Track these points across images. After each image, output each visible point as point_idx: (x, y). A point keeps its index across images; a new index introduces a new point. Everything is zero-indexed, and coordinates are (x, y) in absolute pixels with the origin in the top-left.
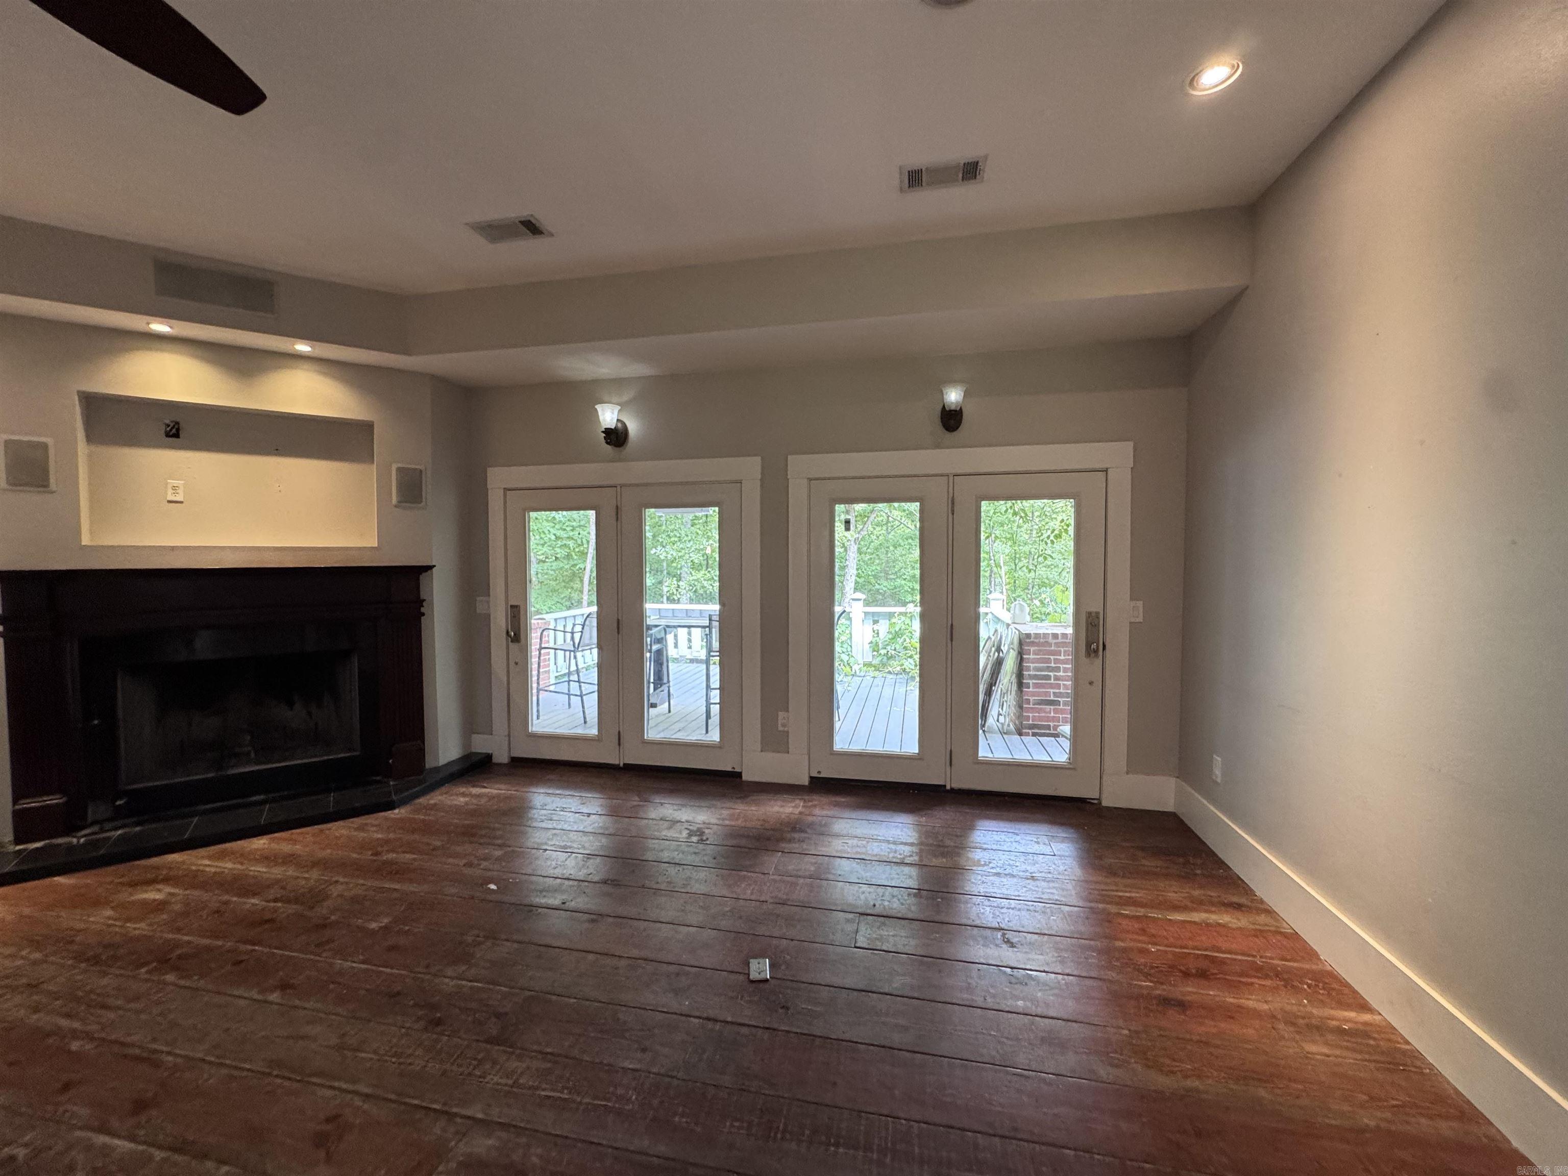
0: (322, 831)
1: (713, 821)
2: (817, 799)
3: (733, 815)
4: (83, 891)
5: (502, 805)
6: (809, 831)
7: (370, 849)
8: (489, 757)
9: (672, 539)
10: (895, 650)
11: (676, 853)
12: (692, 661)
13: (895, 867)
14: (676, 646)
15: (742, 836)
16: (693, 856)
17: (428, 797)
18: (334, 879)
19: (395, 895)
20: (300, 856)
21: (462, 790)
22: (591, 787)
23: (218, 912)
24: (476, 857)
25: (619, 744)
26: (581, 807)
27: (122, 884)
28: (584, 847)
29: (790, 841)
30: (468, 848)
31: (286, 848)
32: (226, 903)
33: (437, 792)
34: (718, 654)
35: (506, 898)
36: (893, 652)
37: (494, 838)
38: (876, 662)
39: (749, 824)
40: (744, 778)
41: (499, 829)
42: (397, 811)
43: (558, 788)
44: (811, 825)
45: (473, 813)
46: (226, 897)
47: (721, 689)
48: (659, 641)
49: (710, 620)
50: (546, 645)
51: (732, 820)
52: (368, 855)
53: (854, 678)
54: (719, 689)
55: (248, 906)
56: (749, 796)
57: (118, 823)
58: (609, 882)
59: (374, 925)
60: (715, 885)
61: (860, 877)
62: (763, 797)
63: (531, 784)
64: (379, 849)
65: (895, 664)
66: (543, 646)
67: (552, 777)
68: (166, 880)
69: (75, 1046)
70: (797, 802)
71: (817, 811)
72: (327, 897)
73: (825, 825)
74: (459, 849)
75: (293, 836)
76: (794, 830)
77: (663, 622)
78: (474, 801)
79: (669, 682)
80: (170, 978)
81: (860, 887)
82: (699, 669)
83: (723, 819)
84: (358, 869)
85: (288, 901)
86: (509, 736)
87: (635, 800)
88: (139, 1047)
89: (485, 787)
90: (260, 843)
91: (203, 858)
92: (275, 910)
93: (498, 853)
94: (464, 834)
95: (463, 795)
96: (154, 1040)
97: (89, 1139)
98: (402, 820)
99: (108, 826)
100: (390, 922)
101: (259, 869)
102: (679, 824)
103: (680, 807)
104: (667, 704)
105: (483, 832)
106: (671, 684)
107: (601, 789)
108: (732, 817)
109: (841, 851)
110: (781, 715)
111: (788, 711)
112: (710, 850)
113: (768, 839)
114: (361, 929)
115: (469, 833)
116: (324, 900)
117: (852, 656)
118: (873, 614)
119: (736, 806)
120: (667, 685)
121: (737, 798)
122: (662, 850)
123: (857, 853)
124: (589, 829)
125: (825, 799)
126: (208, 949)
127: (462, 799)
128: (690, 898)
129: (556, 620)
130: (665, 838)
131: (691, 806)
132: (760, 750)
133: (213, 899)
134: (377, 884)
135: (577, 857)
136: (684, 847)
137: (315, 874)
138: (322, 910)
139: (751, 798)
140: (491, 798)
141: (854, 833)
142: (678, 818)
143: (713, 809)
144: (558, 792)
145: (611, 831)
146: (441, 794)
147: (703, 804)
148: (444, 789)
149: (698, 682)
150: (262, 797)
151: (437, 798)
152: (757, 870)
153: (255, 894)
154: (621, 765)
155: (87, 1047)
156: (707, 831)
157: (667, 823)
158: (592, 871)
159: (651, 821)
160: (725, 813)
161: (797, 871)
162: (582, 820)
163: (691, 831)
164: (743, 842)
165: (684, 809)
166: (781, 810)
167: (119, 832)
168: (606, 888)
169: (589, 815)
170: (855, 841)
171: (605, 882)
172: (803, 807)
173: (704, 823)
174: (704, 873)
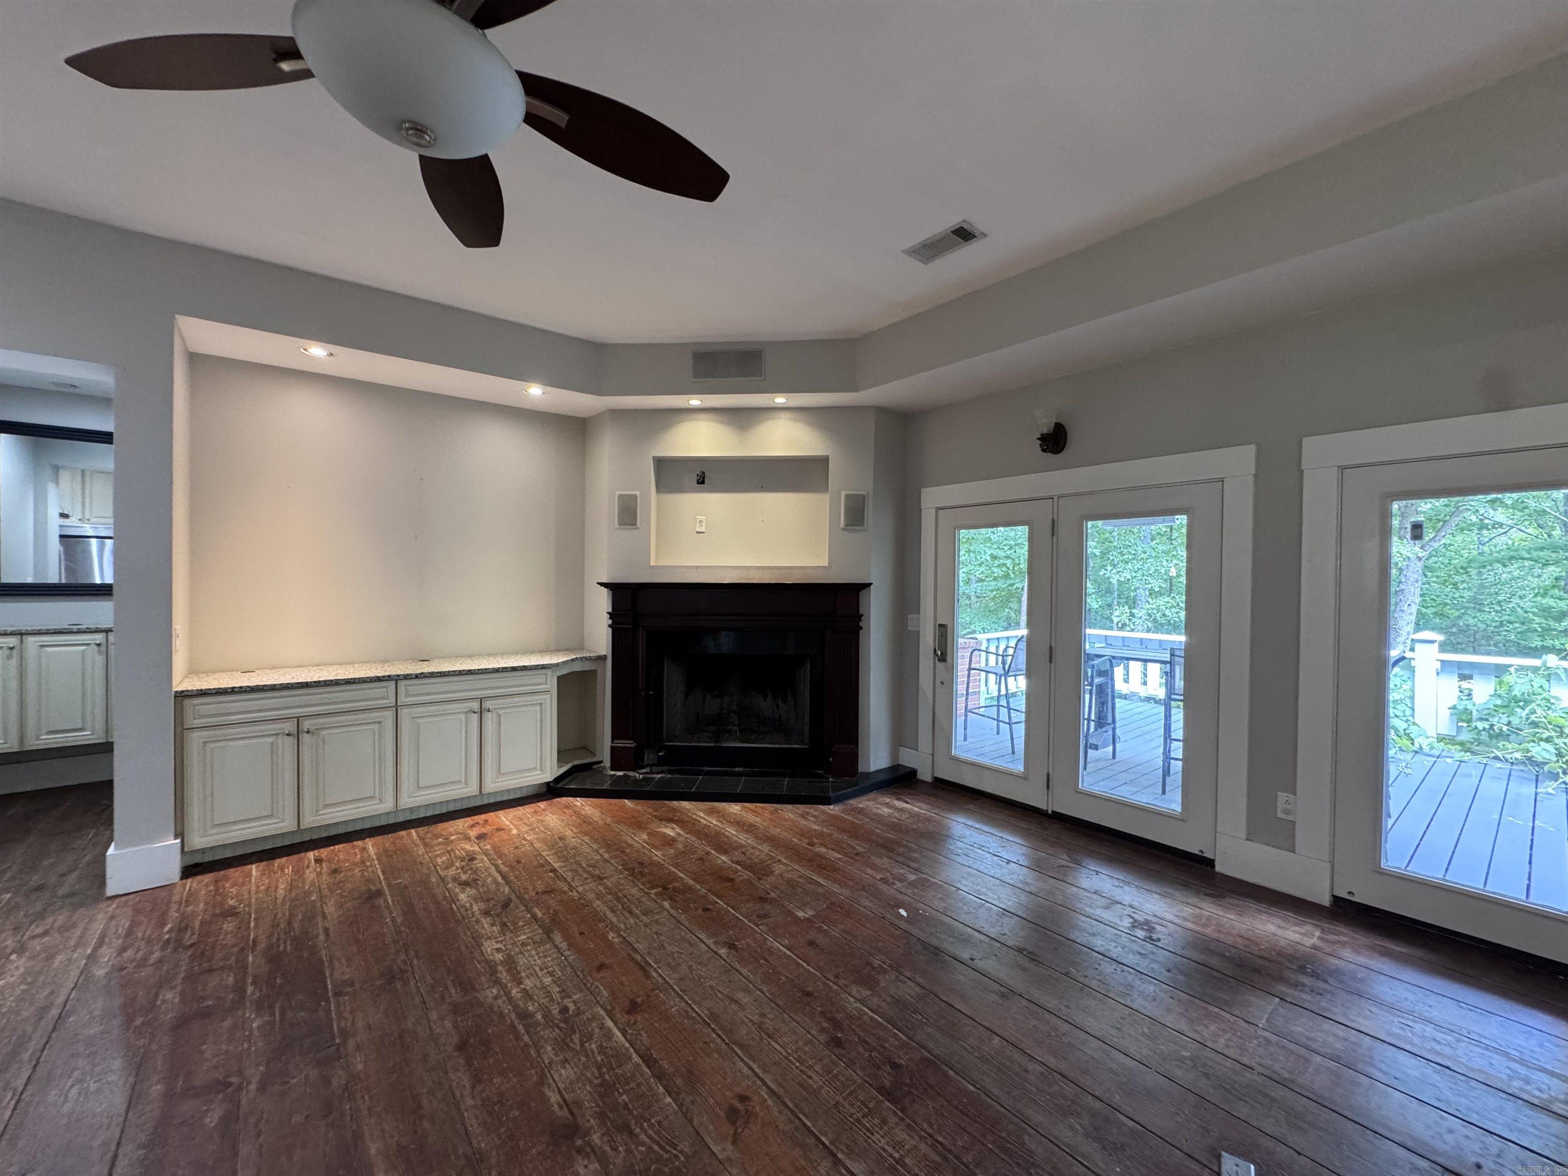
0: (776, 810)
1: (1169, 916)
2: (1344, 933)
3: (1199, 916)
4: (636, 814)
5: (921, 825)
6: (1330, 980)
7: (808, 838)
8: (913, 772)
9: (1126, 557)
10: (1509, 724)
11: (1113, 944)
12: (1148, 699)
13: (1528, 1111)
14: (1126, 681)
15: (1212, 952)
16: (1137, 957)
17: (858, 800)
18: (779, 858)
19: (820, 890)
20: (758, 828)
21: (888, 800)
22: (1014, 829)
23: (701, 859)
24: (892, 874)
25: (1048, 788)
26: (1000, 849)
27: (655, 817)
28: (999, 898)
29: (1296, 985)
30: (884, 862)
31: (751, 818)
32: (708, 853)
33: (864, 798)
34: (1182, 698)
35: (914, 931)
36: (1505, 728)
37: (910, 859)
38: (1465, 736)
39: (1222, 937)
40: (1218, 868)
41: (915, 851)
42: (832, 807)
43: (978, 821)
44: (1336, 973)
45: (896, 827)
46: (708, 849)
47: (1185, 741)
48: (1101, 673)
49: (1172, 655)
50: (977, 666)
51: (1197, 924)
52: (804, 843)
53: (1417, 755)
54: (1183, 741)
55: (720, 861)
56: (1225, 897)
57: (660, 769)
58: (1025, 953)
59: (800, 914)
60: (1168, 1010)
61: (1442, 1098)
62: (1252, 905)
63: (951, 811)
64: (815, 840)
65: (1510, 746)
66: (973, 666)
67: (971, 806)
68: (680, 822)
69: (611, 936)
70: (1309, 928)
71: (1347, 953)
72: (772, 873)
73: (1361, 980)
74: (877, 861)
75: (757, 809)
76: (1302, 969)
77: (1108, 652)
78: (897, 815)
79: (1114, 721)
80: (666, 904)
81: (1442, 1118)
82: (1156, 711)
83: (1185, 919)
84: (796, 854)
85: (745, 867)
86: (933, 755)
87: (1063, 859)
88: (642, 956)
89: (907, 803)
90: (735, 808)
91: (700, 810)
92: (736, 871)
93: (912, 877)
94: (884, 847)
95: (887, 805)
96: (650, 953)
97: (604, 1018)
98: (834, 817)
99: (655, 769)
100: (813, 916)
101: (731, 831)
102: (1119, 906)
103: (1121, 885)
104: (1111, 748)
105: (901, 850)
106: (1117, 725)
107: (1025, 834)
108: (1196, 919)
109: (1398, 1036)
110: (1282, 796)
111: (1295, 794)
112: (1161, 955)
113: (1257, 971)
114: (790, 913)
115: (888, 847)
116: (768, 875)
117: (1414, 724)
118: (1460, 665)
119: (1203, 905)
120: (1112, 726)
121: (1206, 895)
122: (1094, 935)
123: (1433, 1051)
124: (1007, 879)
125: (1362, 938)
126: (690, 889)
127: (886, 810)
128: (1130, 1015)
129: (988, 640)
130: (1100, 919)
131: (1136, 886)
132: (1244, 836)
133: (702, 847)
134: (808, 873)
135: (990, 909)
136: (1124, 939)
137: (766, 848)
138: (766, 884)
139: (1228, 900)
140: (913, 815)
141: (1426, 1014)
142: (1118, 898)
143: (1168, 900)
144: (977, 826)
145: (1032, 889)
146: (869, 801)
147: (1154, 888)
148: (872, 795)
149: (1154, 726)
150: (741, 769)
151: (864, 802)
152: (1237, 1013)
153: (725, 852)
154: (1050, 812)
155: (616, 940)
156: (1158, 927)
157: (1103, 900)
158: (1006, 931)
159: (1082, 891)
160: (1188, 911)
161: (1308, 1039)
162: (999, 865)
163: (1135, 921)
164: (1214, 961)
165: (1126, 888)
166: (1280, 932)
167: (660, 776)
168: (1020, 959)
169: (1009, 862)
170: (1430, 1030)
171: (1020, 950)
172: (1319, 938)
173: (1155, 916)
174: (1152, 988)
